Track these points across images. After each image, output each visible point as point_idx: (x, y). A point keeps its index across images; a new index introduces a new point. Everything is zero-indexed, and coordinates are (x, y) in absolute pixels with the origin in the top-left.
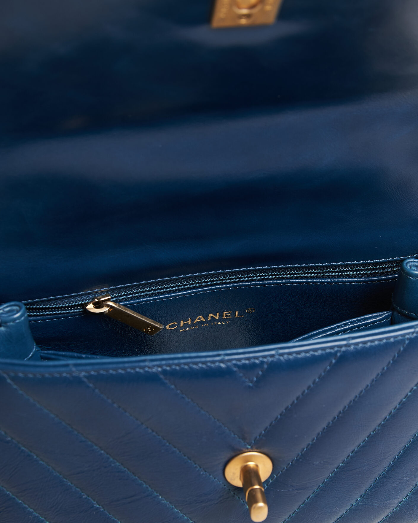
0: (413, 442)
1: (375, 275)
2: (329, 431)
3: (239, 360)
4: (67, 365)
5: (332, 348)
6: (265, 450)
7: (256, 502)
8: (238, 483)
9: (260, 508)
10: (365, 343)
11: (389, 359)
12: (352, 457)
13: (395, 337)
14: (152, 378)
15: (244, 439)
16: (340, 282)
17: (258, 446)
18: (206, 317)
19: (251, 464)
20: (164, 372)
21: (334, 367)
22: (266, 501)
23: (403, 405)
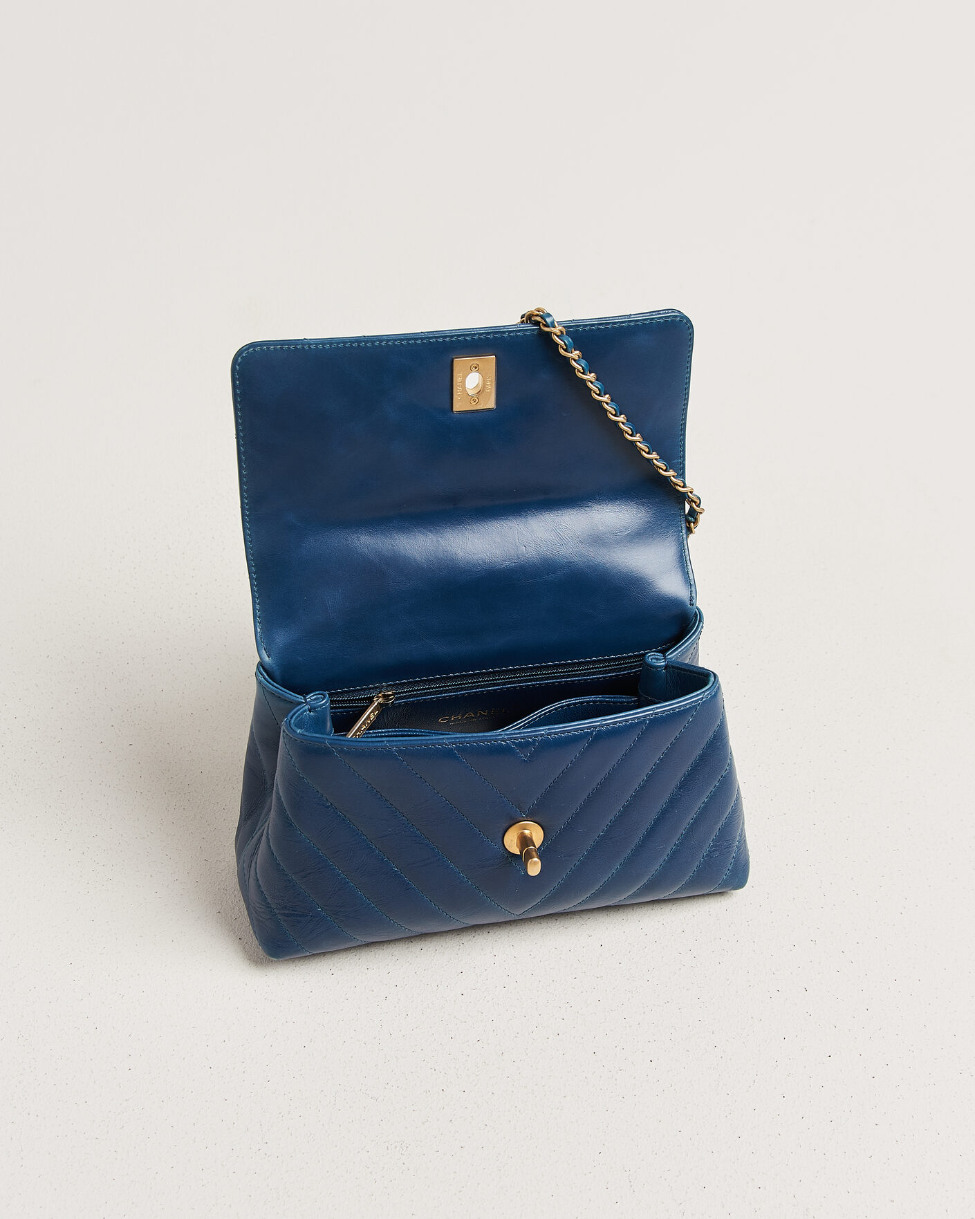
0: (662, 812)
1: (614, 670)
2: (590, 801)
3: (517, 739)
4: (383, 741)
5: (588, 728)
6: (537, 819)
7: (532, 858)
8: (516, 851)
9: (535, 862)
10: (614, 723)
11: (634, 736)
12: (610, 826)
13: (638, 718)
14: (448, 754)
15: (520, 808)
16: (595, 678)
17: (532, 816)
18: (475, 714)
19: (527, 832)
20: (458, 748)
21: (591, 744)
22: (540, 858)
23: (649, 777)
